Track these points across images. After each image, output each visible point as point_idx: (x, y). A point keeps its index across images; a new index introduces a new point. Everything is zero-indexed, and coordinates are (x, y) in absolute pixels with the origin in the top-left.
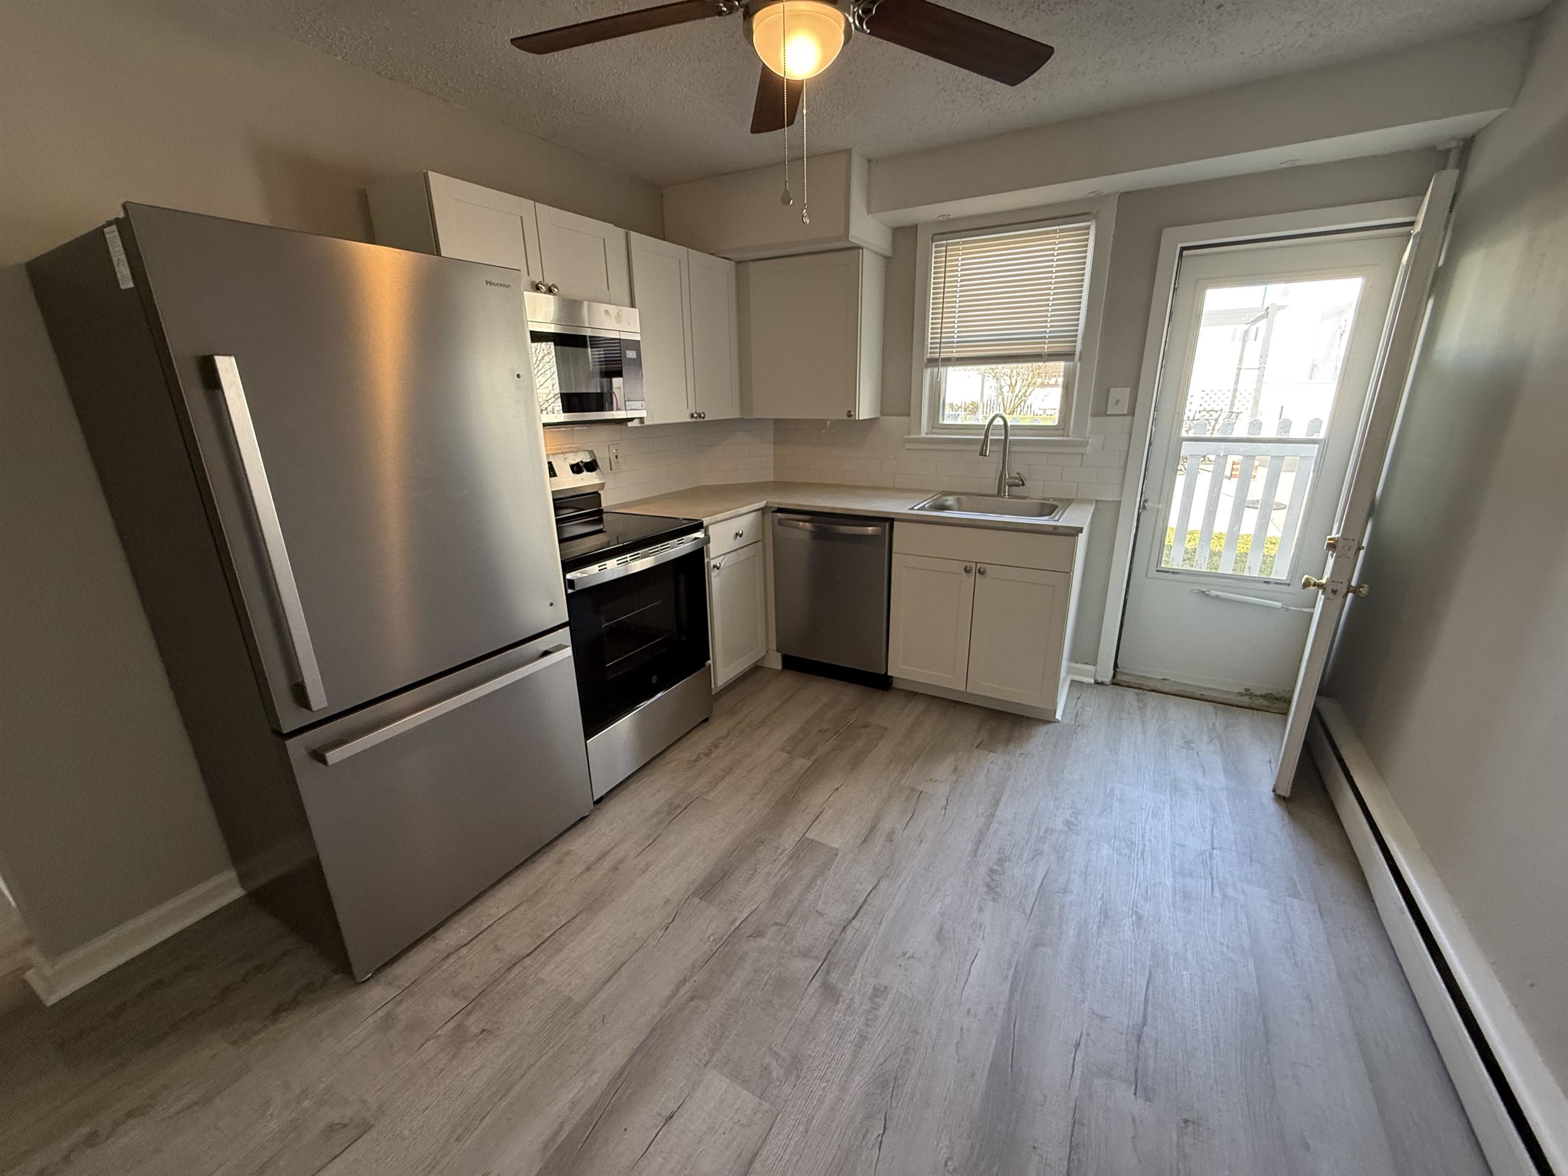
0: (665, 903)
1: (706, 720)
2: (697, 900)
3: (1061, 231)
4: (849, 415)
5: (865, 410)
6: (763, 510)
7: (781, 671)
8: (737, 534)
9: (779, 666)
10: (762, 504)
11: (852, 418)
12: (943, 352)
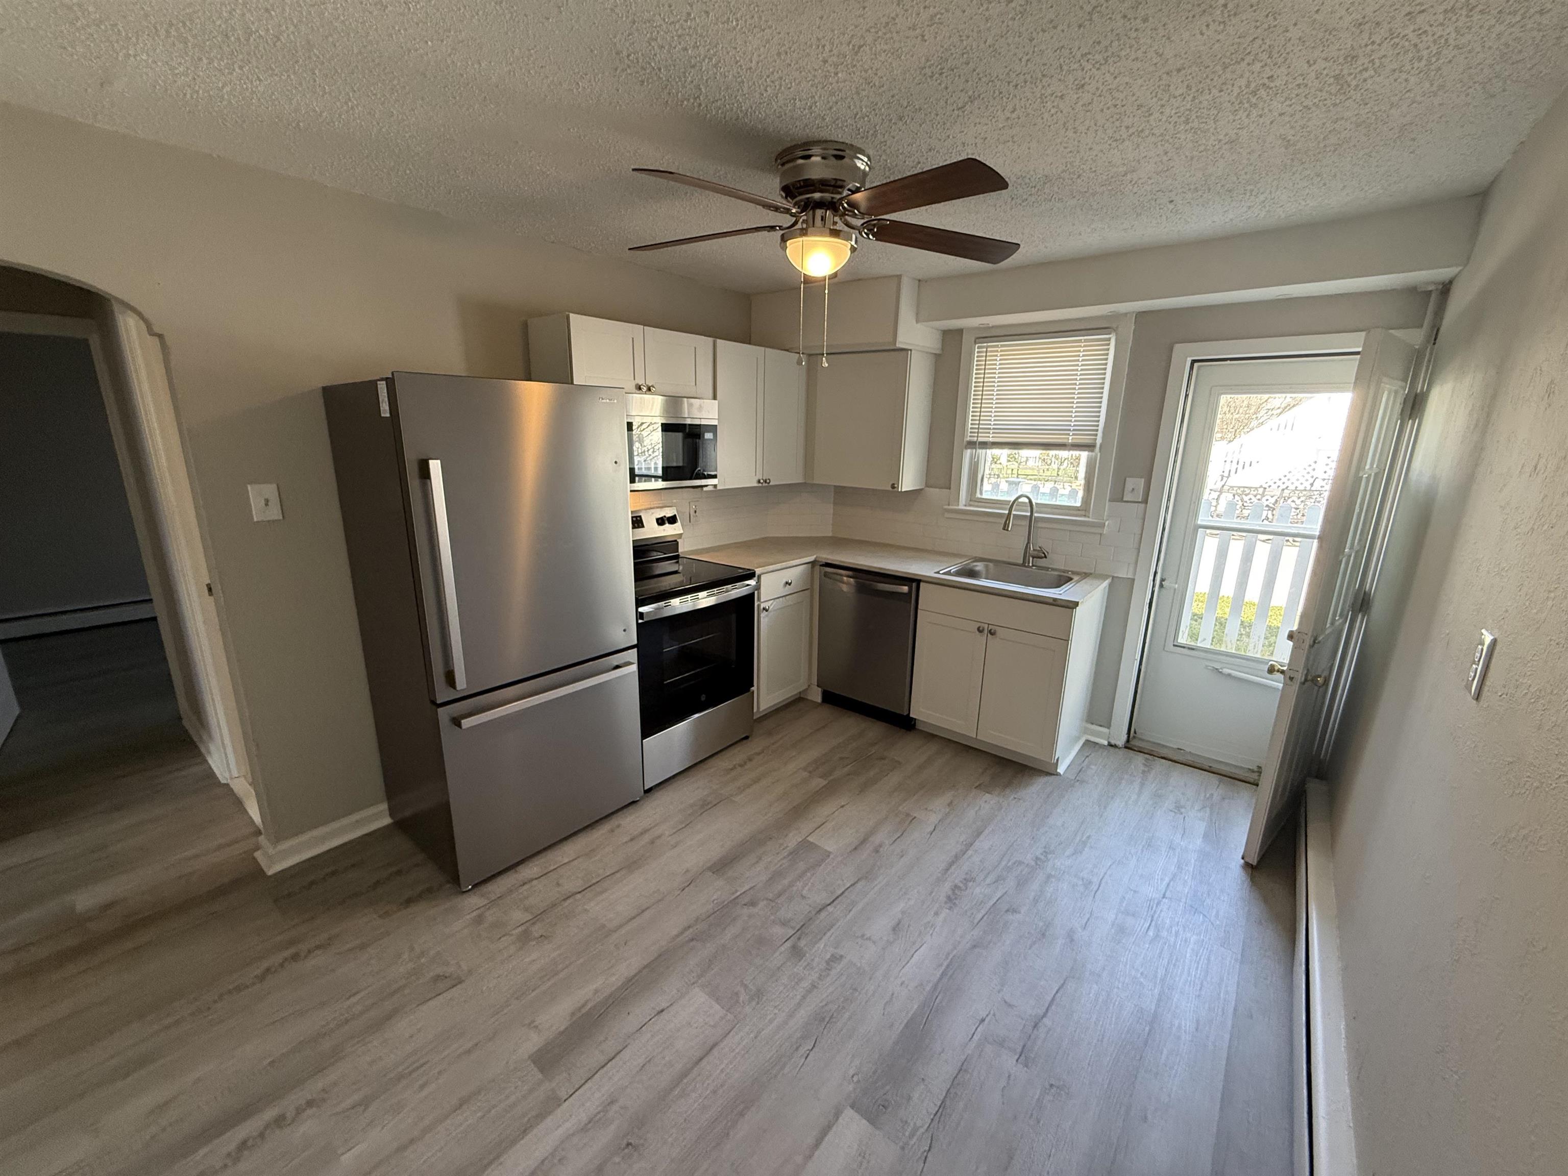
0: (686, 872)
1: (747, 738)
2: (711, 874)
3: (1086, 341)
4: (893, 487)
5: (908, 481)
6: (813, 564)
7: (820, 705)
8: (787, 583)
9: (819, 699)
10: (812, 559)
11: (896, 489)
12: (981, 437)
